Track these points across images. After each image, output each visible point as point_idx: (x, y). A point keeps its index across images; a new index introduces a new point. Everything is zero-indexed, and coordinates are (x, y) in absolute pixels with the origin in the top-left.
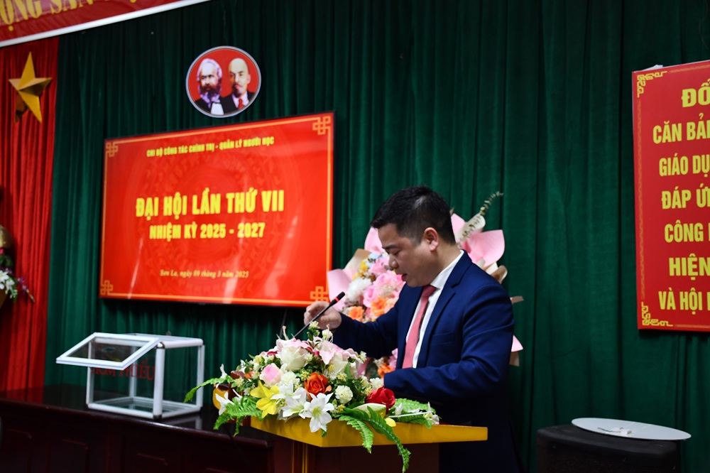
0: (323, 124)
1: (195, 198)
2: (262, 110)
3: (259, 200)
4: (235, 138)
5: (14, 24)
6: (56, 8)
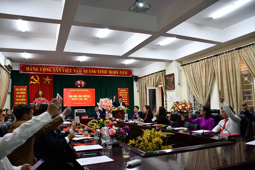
0: (94, 90)
1: (78, 96)
2: (85, 87)
3: (87, 96)
4: (83, 90)
5: (45, 71)
6: (54, 71)
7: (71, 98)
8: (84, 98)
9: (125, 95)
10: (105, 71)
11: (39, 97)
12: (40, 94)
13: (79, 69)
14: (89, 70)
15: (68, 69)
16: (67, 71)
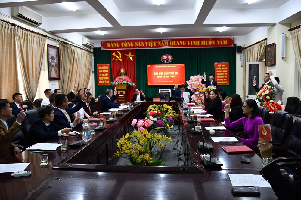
0: (183, 65)
1: (164, 73)
2: (172, 63)
3: (174, 73)
4: (170, 66)
5: (127, 47)
6: (136, 46)
7: (156, 76)
8: (171, 75)
9: (224, 71)
10: (197, 41)
11: (120, 75)
12: (121, 72)
13: (165, 41)
14: (177, 42)
15: (151, 42)
16: (151, 44)
